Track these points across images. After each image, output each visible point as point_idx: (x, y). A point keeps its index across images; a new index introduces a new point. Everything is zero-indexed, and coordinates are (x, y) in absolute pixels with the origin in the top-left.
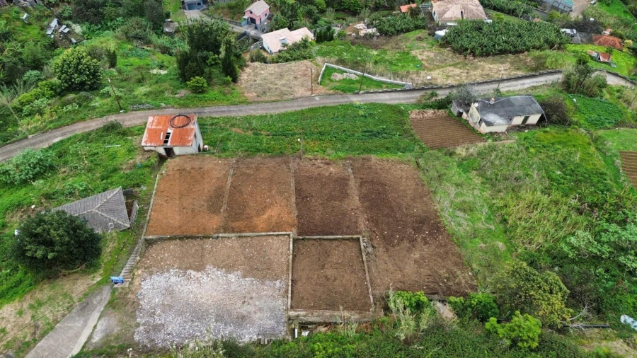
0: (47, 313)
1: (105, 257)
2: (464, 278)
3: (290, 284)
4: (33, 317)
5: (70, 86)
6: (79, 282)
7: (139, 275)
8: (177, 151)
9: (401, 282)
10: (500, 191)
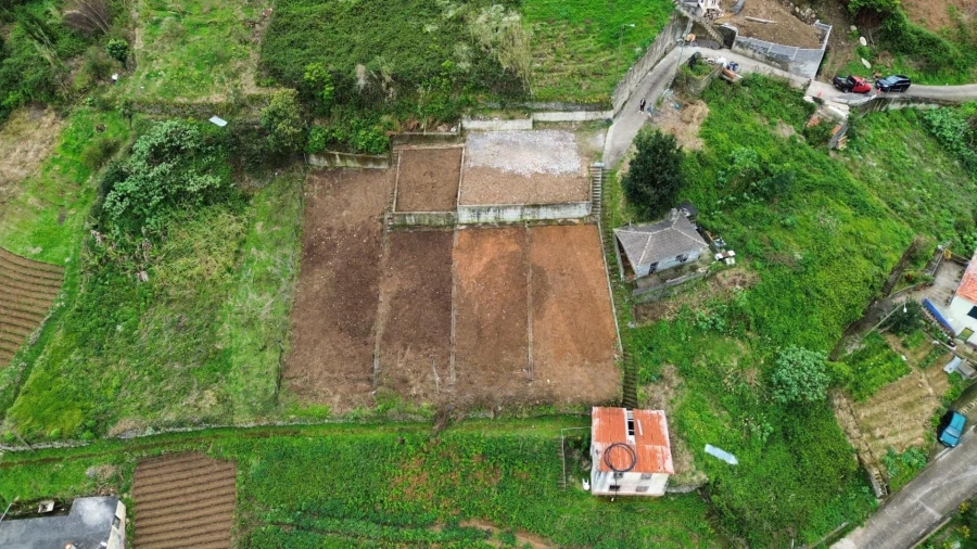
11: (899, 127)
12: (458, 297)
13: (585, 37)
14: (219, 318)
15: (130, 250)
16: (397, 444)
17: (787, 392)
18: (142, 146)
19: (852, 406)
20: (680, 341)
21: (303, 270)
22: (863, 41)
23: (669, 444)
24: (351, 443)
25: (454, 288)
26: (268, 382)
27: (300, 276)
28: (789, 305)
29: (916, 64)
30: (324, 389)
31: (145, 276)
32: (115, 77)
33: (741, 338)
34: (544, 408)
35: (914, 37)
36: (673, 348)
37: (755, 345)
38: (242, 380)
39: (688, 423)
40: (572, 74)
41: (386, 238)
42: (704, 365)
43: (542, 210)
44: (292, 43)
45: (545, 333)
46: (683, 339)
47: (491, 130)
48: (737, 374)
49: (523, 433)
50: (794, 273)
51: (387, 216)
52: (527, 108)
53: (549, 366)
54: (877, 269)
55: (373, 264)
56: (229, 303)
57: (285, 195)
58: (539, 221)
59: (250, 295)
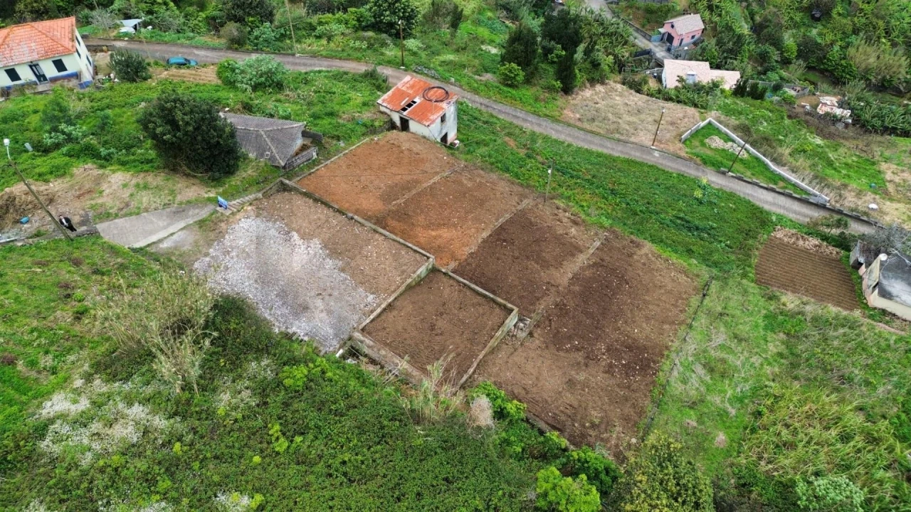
0: (145, 198)
1: (235, 180)
2: (618, 438)
3: (383, 306)
4: (132, 195)
5: (377, 23)
6: (194, 188)
7: (246, 211)
8: (413, 126)
9: (524, 389)
10: (796, 378)
25: (485, 235)
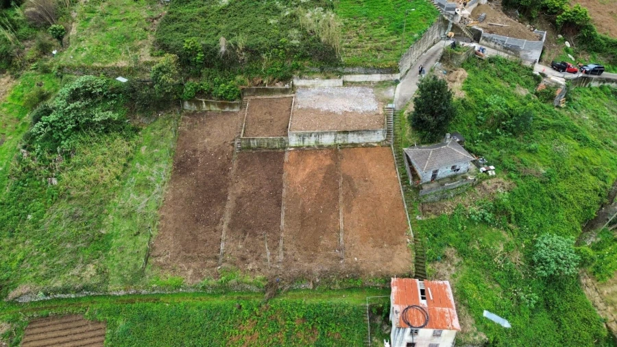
11: (599, 97)
12: (287, 196)
13: (379, 27)
14: (106, 211)
15: (47, 163)
16: (235, 309)
17: (547, 268)
18: (65, 91)
19: (596, 284)
20: (458, 230)
21: (172, 178)
22: (567, 44)
23: (454, 307)
24: (199, 308)
25: (284, 190)
26: (138, 259)
27: (170, 182)
28: (540, 205)
29: (605, 59)
30: (181, 265)
31: (55, 181)
32: (54, 52)
33: (505, 229)
34: (352, 281)
35: (603, 41)
36: (453, 235)
37: (516, 234)
38: (118, 257)
39: (468, 292)
40: (371, 49)
41: (236, 156)
42: (477, 248)
43: (350, 135)
44: (177, 29)
45: (353, 223)
46: (460, 227)
47: (313, 86)
48: (504, 255)
49: (335, 301)
50: (541, 182)
51: (236, 142)
52: (339, 72)
53: (357, 248)
54: (602, 183)
55: (225, 174)
56: (115, 200)
57: (164, 129)
58: (347, 144)
59: (131, 195)
